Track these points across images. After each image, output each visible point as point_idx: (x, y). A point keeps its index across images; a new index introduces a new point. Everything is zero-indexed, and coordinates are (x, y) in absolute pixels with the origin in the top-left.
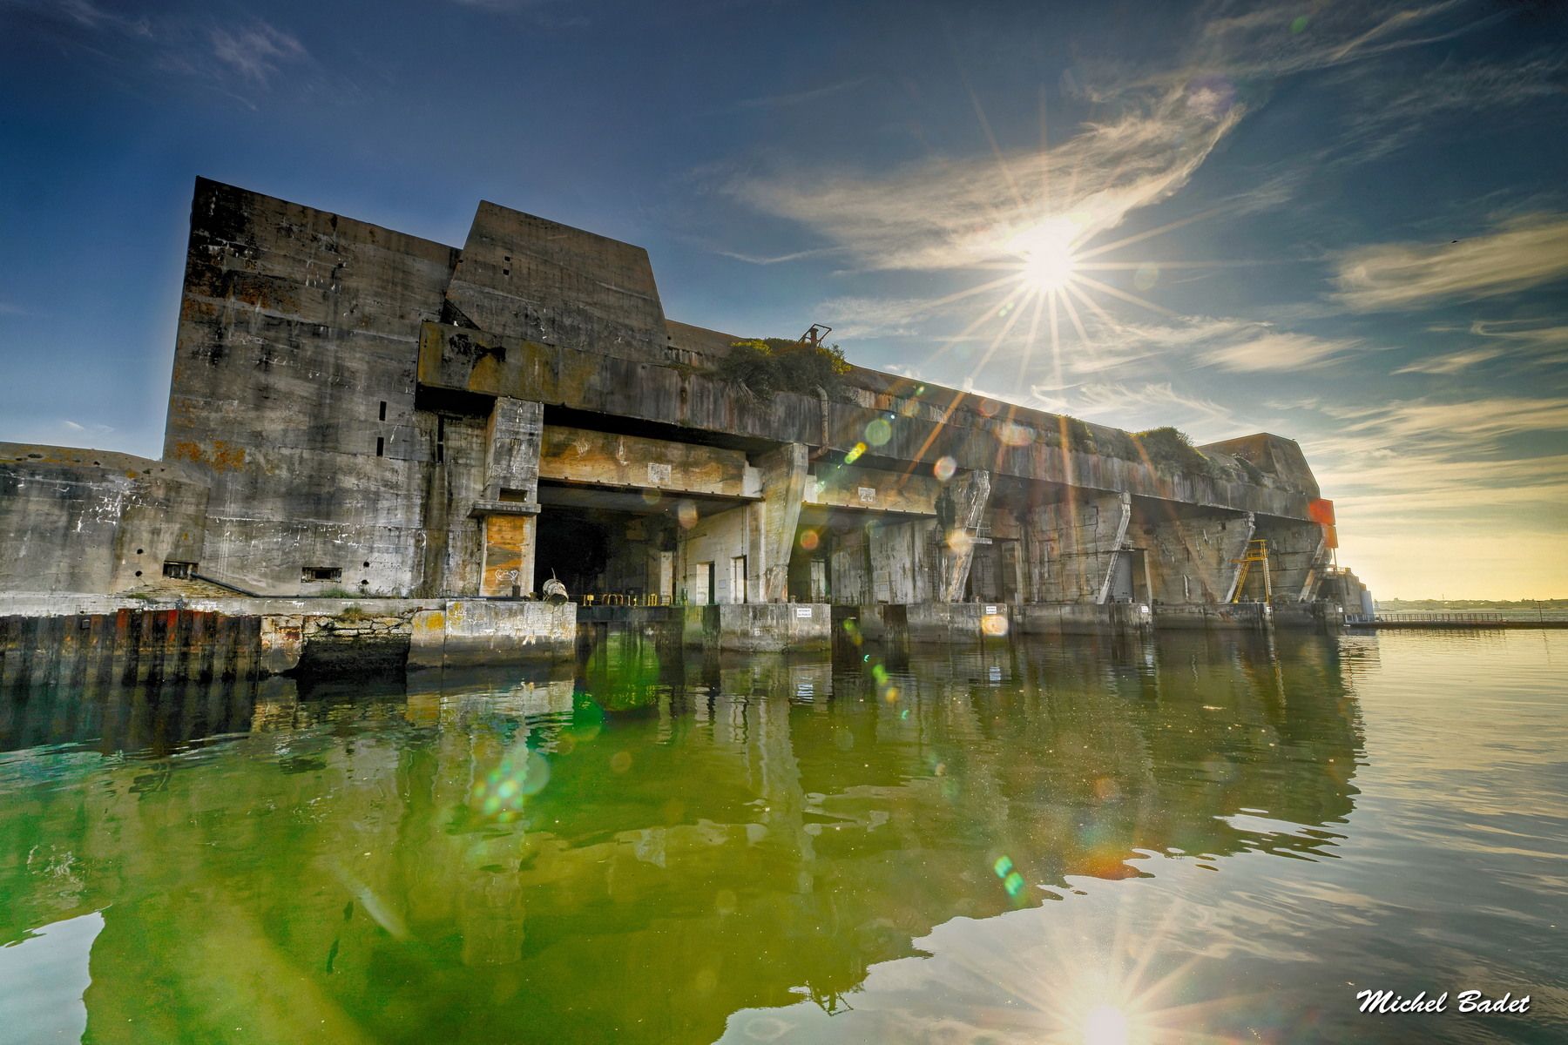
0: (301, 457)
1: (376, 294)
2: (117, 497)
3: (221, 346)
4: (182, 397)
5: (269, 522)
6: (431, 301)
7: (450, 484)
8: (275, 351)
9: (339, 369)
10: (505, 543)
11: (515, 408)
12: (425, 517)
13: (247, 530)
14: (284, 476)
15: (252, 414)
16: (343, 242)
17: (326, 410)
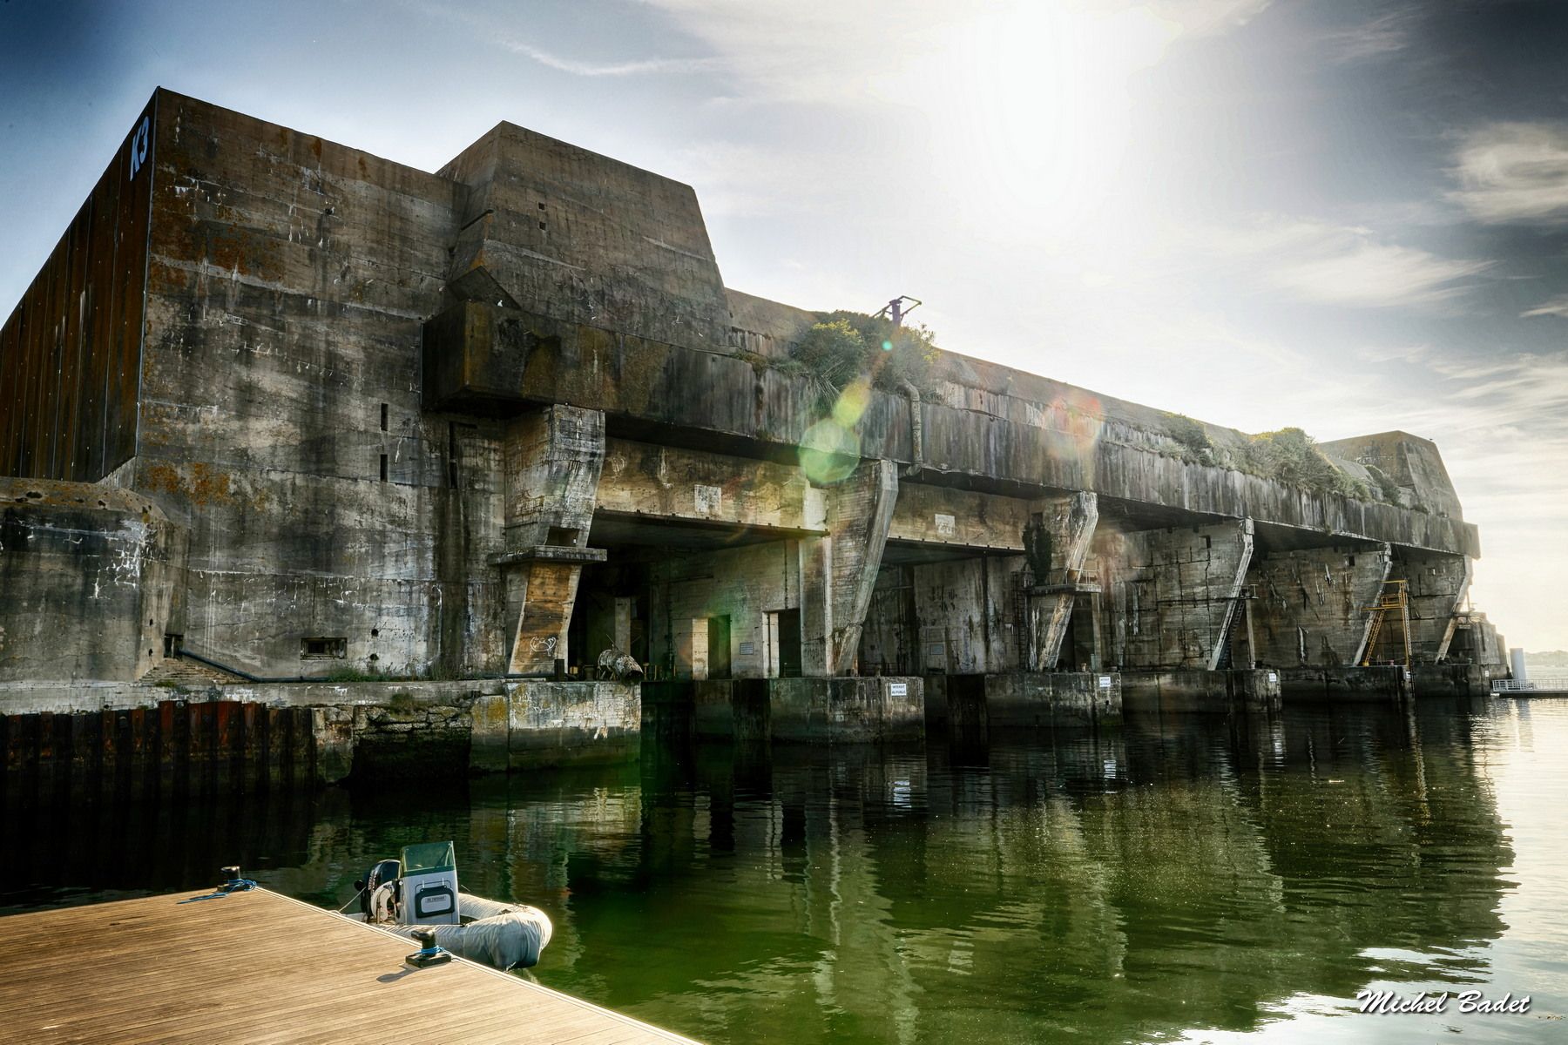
0: (294, 484)
1: (371, 252)
2: (134, 550)
3: (194, 328)
4: (154, 402)
5: (261, 575)
6: (434, 260)
7: (466, 517)
8: (258, 335)
9: (332, 358)
10: (546, 602)
11: (574, 419)
12: (440, 565)
13: (236, 589)
14: (275, 511)
15: (235, 425)
16: (329, 178)
17: (320, 417)
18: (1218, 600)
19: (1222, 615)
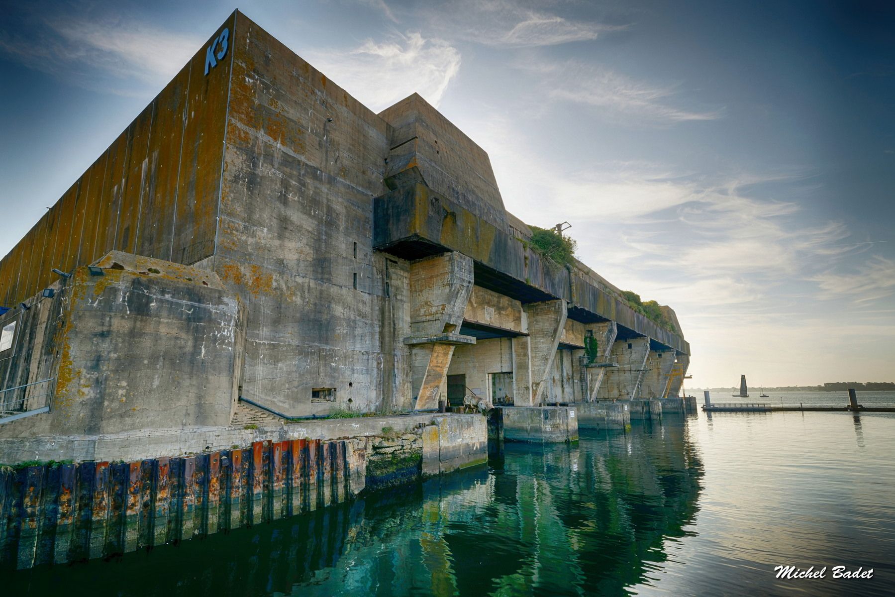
0: (309, 286)
1: (350, 150)
3: (254, 174)
4: (228, 219)
5: (290, 345)
6: (378, 164)
7: (394, 315)
8: (291, 186)
9: (330, 209)
10: (437, 367)
11: (462, 261)
12: (382, 343)
13: (275, 353)
14: (298, 303)
15: (277, 242)
16: (330, 100)
17: (323, 245)
18: (635, 371)
19: (637, 377)
